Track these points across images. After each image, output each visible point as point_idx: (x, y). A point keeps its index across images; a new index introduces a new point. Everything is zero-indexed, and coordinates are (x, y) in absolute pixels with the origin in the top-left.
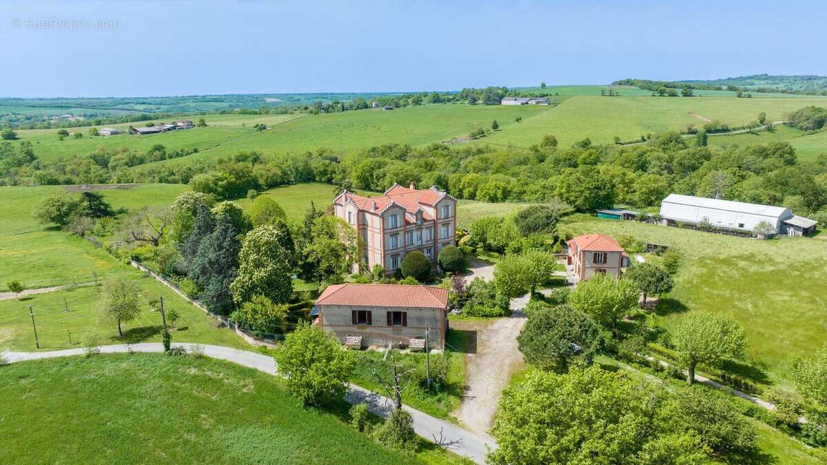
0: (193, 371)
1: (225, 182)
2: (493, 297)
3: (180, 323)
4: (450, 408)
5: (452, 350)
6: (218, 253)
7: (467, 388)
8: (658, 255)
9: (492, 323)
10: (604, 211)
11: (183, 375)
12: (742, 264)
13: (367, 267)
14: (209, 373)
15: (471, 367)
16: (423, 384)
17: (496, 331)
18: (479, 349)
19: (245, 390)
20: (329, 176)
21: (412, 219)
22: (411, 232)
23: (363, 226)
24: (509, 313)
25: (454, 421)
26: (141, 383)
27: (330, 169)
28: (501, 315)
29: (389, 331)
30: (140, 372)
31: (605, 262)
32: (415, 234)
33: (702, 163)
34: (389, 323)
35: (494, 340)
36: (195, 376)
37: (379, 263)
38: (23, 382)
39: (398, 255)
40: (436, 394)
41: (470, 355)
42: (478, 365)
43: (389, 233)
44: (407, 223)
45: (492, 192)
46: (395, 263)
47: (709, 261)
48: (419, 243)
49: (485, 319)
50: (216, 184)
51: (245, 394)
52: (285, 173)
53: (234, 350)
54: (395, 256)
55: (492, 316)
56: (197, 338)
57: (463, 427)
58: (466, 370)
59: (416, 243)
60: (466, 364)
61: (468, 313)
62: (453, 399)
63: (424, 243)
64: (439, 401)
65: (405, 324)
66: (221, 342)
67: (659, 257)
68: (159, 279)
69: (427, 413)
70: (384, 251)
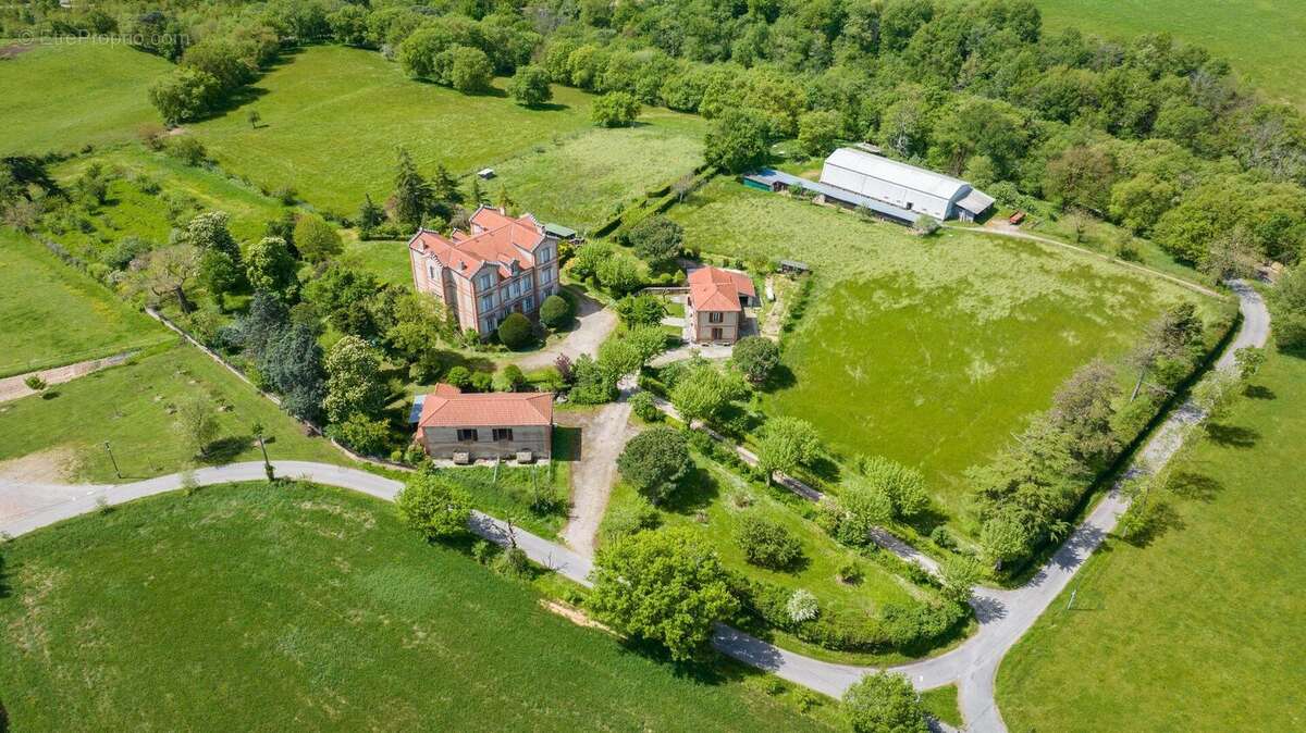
0: (308, 505)
1: (202, 88)
2: (599, 381)
3: (266, 434)
4: (558, 528)
5: (559, 459)
6: (300, 365)
7: (572, 506)
8: (793, 280)
9: (598, 414)
10: (751, 177)
11: (301, 511)
12: (878, 295)
13: (458, 328)
14: (325, 507)
15: (577, 479)
16: (533, 508)
17: (601, 426)
18: (584, 453)
19: (367, 525)
20: (356, 34)
21: (507, 272)
22: (507, 286)
23: (449, 285)
24: (617, 396)
25: (561, 542)
26: (263, 525)
27: (357, 22)
28: (607, 401)
29: (495, 445)
30: (255, 511)
31: (721, 321)
32: (511, 288)
33: (918, 26)
34: (495, 439)
35: (600, 438)
36: (313, 513)
37: (473, 326)
38: (142, 531)
39: (493, 315)
40: (545, 516)
41: (576, 462)
42: (583, 474)
43: (481, 295)
44: (501, 278)
45: (611, 112)
46: (490, 323)
47: (843, 291)
48: (517, 295)
49: (591, 408)
50: (189, 94)
51: (369, 531)
52: (281, 32)
53: (337, 467)
54: (490, 318)
55: (599, 403)
56: (291, 453)
57: (569, 548)
58: (572, 482)
59: (513, 295)
60: (572, 473)
61: (574, 402)
62: (560, 520)
63: (522, 294)
64: (548, 521)
65: (511, 438)
66: (319, 457)
67: (793, 283)
68: (203, 349)
69: (538, 535)
70: (478, 315)
